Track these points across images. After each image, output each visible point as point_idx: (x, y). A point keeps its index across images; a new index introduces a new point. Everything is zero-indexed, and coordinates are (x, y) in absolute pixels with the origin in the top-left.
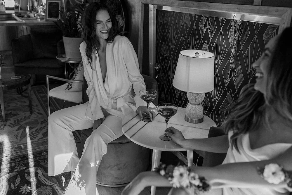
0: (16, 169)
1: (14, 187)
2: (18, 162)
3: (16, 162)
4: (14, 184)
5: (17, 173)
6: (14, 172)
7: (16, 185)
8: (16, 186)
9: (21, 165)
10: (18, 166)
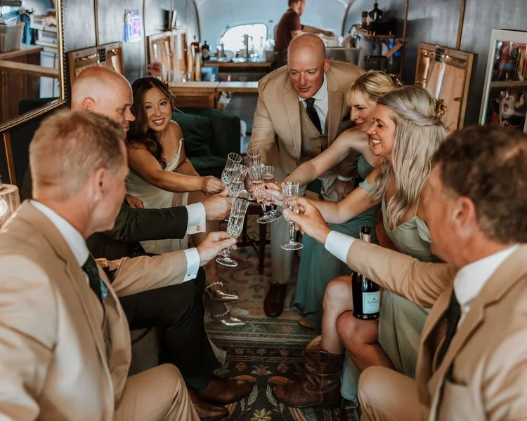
0: (255, 369)
1: (246, 406)
2: (260, 355)
3: (257, 355)
4: (246, 401)
5: (254, 379)
6: (250, 375)
7: (249, 404)
8: (249, 407)
9: (264, 364)
10: (258, 364)
